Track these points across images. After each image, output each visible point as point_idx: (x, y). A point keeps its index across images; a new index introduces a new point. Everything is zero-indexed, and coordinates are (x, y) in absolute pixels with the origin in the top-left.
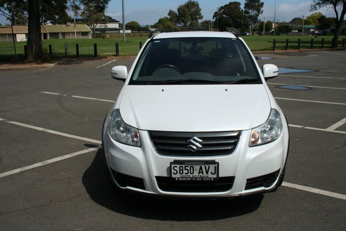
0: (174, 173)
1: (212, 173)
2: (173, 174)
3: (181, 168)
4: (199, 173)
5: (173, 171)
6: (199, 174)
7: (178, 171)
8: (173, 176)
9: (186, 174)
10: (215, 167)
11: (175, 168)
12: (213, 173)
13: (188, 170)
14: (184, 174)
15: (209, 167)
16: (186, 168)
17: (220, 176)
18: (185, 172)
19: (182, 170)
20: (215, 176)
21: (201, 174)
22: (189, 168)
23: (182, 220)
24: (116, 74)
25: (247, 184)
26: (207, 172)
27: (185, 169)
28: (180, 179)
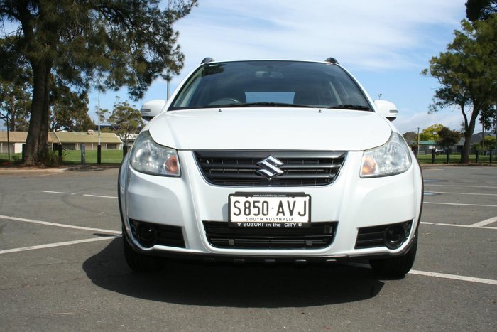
0: (234, 213)
1: (299, 213)
2: (232, 215)
3: (247, 205)
4: (279, 212)
5: (233, 210)
6: (277, 215)
7: (242, 208)
8: (234, 219)
9: (255, 215)
10: (305, 202)
11: (237, 204)
12: (302, 213)
13: (258, 208)
14: (252, 216)
15: (295, 202)
16: (256, 204)
17: (313, 220)
18: (254, 211)
19: (249, 208)
20: (305, 219)
21: (281, 215)
22: (260, 205)
23: (247, 306)
24: (149, 110)
25: (359, 238)
26: (291, 212)
27: (254, 207)
28: (245, 225)
